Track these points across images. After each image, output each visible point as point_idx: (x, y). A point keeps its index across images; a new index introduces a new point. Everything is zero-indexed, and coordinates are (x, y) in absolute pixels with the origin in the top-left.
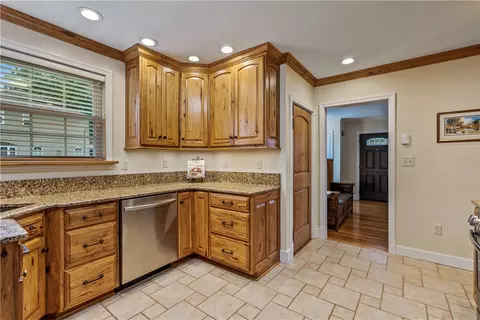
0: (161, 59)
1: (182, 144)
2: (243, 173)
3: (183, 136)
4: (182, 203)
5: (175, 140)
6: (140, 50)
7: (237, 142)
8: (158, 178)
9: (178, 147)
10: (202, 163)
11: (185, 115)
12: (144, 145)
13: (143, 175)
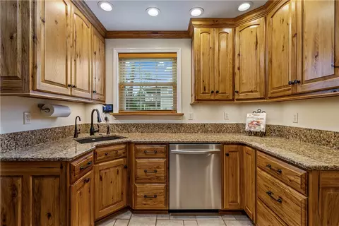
0: (215, 23)
1: (236, 97)
2: (321, 132)
3: (237, 89)
4: (227, 155)
5: (229, 94)
6: (193, 23)
7: (300, 89)
8: (218, 128)
9: (233, 100)
10: (263, 115)
11: (239, 69)
12: (198, 100)
13: (204, 125)
